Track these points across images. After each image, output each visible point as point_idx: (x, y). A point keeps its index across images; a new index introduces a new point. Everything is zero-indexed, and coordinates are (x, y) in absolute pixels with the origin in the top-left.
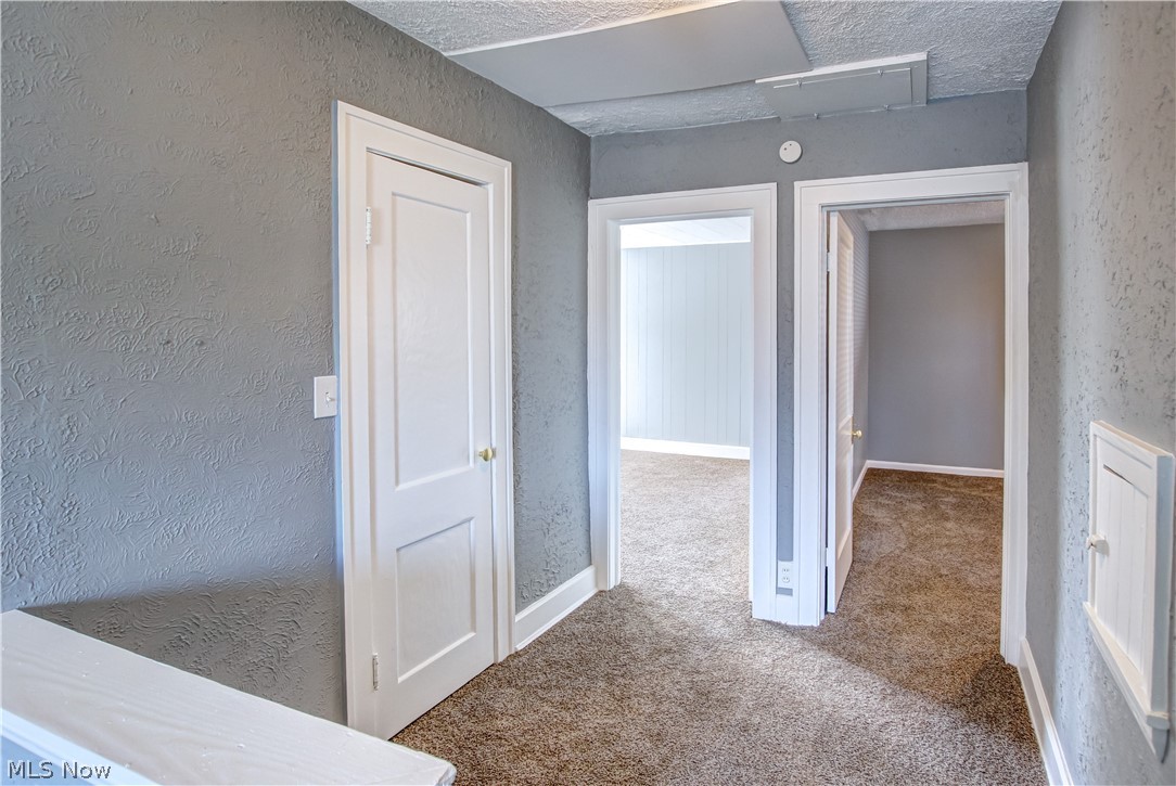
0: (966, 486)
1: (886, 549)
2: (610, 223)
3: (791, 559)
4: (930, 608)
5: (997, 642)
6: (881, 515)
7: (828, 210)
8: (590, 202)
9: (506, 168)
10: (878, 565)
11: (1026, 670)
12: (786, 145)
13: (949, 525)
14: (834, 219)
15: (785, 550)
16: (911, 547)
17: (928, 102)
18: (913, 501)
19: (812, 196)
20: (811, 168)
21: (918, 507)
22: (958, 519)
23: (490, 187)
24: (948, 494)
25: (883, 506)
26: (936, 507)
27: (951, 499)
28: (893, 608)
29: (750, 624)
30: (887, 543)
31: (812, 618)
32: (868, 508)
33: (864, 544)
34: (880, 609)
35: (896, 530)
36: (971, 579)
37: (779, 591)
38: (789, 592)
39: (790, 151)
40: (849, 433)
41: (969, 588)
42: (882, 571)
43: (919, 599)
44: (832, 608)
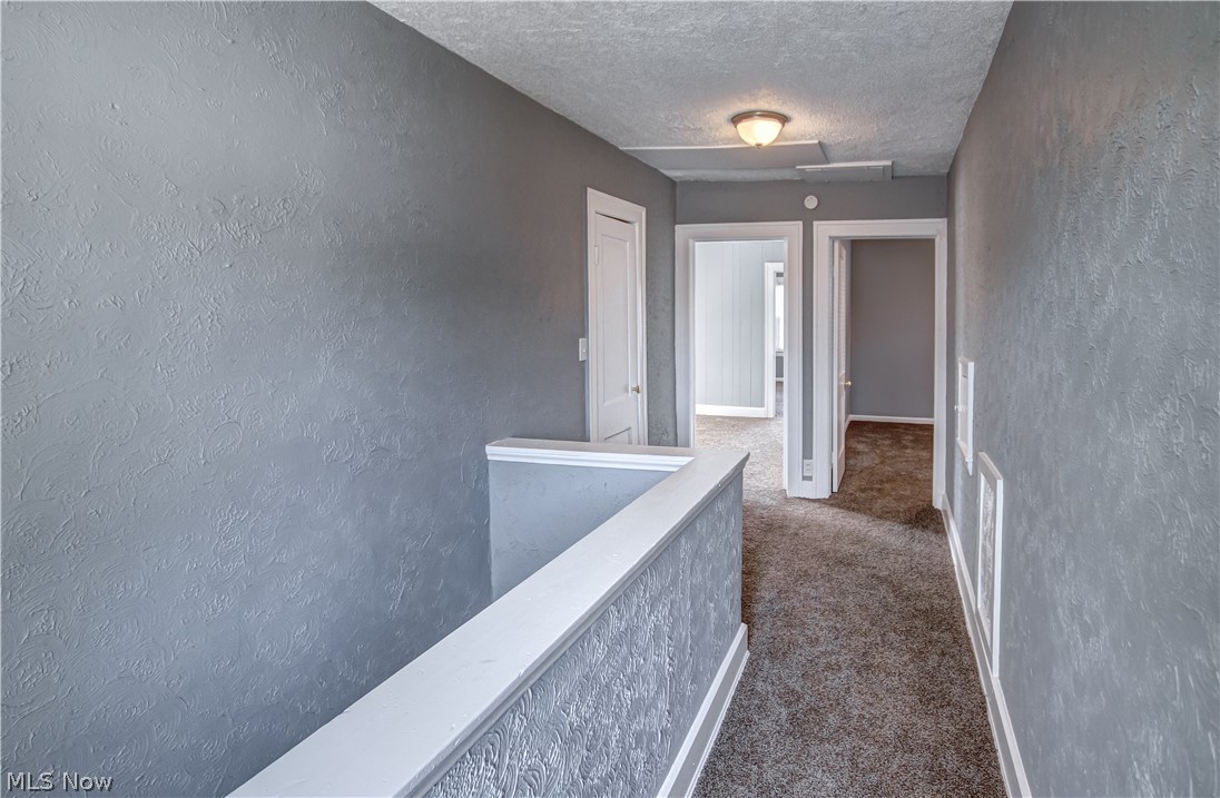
0: (921, 430)
1: (866, 464)
2: (691, 241)
3: (811, 458)
4: (893, 489)
5: (931, 501)
6: (861, 447)
7: (833, 239)
8: (677, 227)
9: (643, 211)
10: (861, 472)
11: (945, 511)
12: (809, 197)
13: (907, 451)
14: (837, 245)
15: (807, 453)
16: (882, 462)
17: (893, 177)
18: (884, 439)
19: (825, 230)
20: (823, 213)
21: (888, 442)
22: (913, 448)
23: (637, 225)
24: (908, 434)
25: (862, 442)
26: (899, 442)
27: (910, 438)
28: (872, 489)
29: (786, 498)
30: (866, 461)
31: (826, 494)
32: (855, 445)
33: (852, 462)
34: (863, 491)
35: (873, 455)
36: (920, 476)
37: (804, 478)
38: (810, 478)
39: (811, 202)
40: (843, 383)
41: (917, 480)
42: (863, 475)
43: (888, 486)
44: (835, 490)
